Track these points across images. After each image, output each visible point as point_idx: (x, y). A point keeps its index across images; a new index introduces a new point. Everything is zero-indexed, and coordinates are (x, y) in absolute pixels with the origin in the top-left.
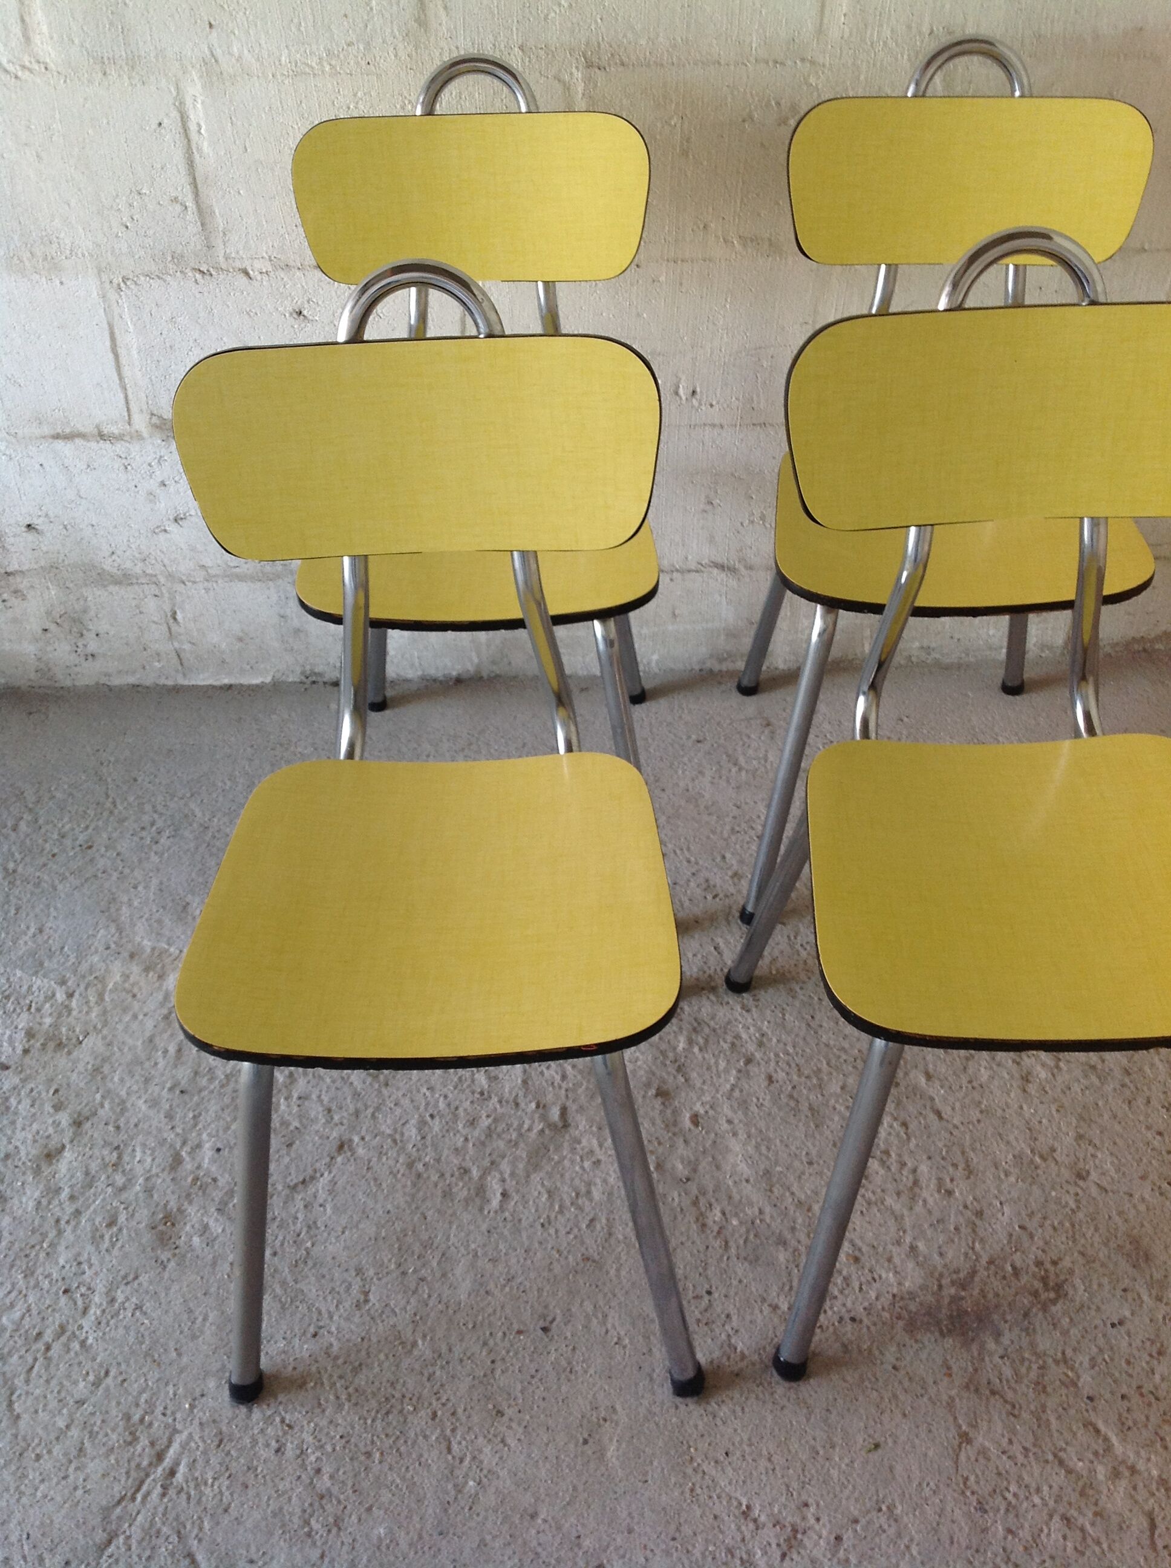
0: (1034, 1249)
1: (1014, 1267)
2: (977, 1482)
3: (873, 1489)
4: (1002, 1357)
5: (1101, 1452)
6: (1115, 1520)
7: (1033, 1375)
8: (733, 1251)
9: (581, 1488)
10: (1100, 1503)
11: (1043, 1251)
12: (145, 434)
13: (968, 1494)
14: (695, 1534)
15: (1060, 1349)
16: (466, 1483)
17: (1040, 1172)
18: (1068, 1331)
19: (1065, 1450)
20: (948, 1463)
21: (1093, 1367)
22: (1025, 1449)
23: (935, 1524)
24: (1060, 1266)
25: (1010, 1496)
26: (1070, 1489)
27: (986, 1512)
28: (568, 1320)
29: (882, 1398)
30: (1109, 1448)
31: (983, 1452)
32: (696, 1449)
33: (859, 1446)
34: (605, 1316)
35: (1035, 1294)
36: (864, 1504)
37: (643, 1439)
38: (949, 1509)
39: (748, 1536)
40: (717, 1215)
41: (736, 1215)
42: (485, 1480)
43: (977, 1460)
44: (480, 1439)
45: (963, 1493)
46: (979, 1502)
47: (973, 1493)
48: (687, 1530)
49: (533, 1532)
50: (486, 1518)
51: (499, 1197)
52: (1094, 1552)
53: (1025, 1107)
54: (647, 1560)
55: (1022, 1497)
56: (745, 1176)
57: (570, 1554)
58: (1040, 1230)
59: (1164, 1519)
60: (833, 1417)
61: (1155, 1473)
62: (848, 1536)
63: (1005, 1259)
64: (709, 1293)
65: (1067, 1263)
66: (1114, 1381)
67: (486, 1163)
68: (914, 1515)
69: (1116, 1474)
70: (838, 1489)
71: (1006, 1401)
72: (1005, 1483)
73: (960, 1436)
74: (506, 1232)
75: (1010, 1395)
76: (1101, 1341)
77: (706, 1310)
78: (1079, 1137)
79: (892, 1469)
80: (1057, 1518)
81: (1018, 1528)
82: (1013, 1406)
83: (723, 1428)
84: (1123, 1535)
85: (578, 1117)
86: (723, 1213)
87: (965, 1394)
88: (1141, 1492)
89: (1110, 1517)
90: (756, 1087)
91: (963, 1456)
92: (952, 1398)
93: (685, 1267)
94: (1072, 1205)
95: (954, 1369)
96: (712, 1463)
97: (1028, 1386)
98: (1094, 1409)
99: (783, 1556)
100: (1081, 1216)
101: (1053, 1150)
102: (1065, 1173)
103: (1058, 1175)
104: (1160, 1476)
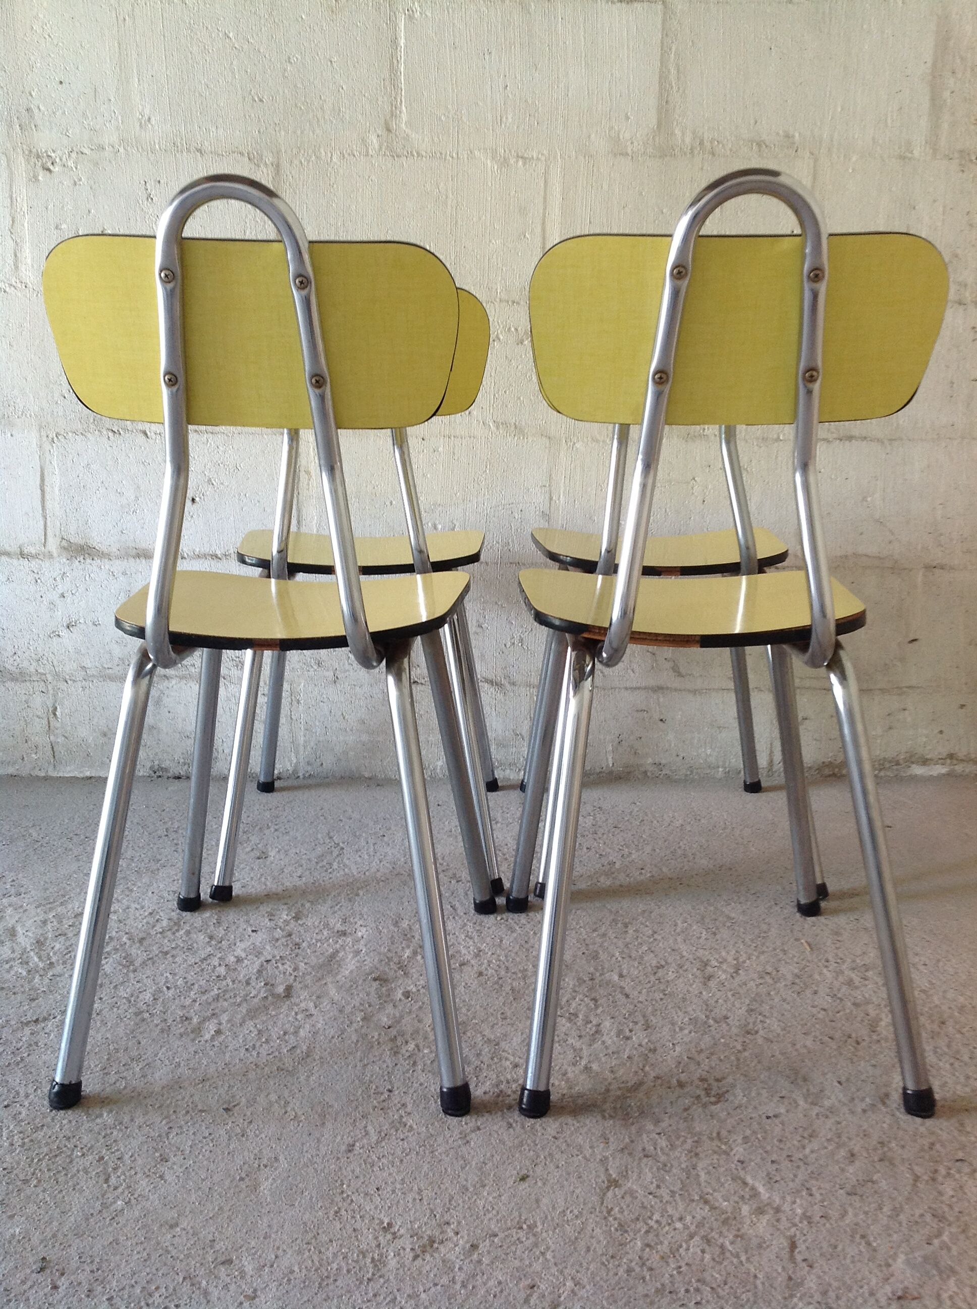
0: (700, 1071)
1: (680, 1082)
2: (621, 1211)
3: (516, 1214)
4: (658, 1134)
5: (748, 1197)
6: (755, 1242)
7: (687, 1146)
8: (420, 1067)
9: (226, 1208)
10: (743, 1231)
11: (708, 1072)
12: (56, 555)
14: (331, 1241)
15: (715, 1131)
18: (725, 1120)
19: (712, 1194)
20: (595, 1198)
21: (746, 1143)
22: (673, 1192)
23: (573, 1238)
24: (723, 1082)
25: (651, 1223)
26: (712, 1219)
27: (626, 1231)
28: (251, 1105)
29: (538, 1156)
30: (755, 1195)
31: (632, 1193)
32: (349, 1186)
33: (508, 1185)
34: (287, 1103)
35: (698, 1098)
36: (506, 1223)
37: (299, 1178)
38: (590, 1229)
39: (383, 1243)
40: (411, 1046)
41: (429, 1047)
42: (133, 1201)
43: (623, 1198)
44: (139, 1175)
45: (605, 1218)
46: (620, 1225)
47: (615, 1219)
48: (323, 1238)
49: (169, 1236)
50: (125, 1226)
51: (212, 1032)
52: (732, 1262)
54: (277, 1257)
55: (664, 1223)
58: (707, 1060)
59: (805, 1241)
60: (488, 1167)
61: (799, 1212)
62: (484, 1245)
63: (672, 1077)
64: (390, 1091)
65: (730, 1079)
66: (766, 1152)
67: (209, 1014)
69: (760, 1212)
70: (482, 1213)
71: (658, 1162)
72: (649, 1214)
73: (609, 1181)
74: (211, 1053)
75: (663, 1158)
76: (755, 1127)
77: (384, 1101)
78: (750, 1011)
79: (537, 1201)
80: (697, 1238)
81: (657, 1244)
82: (665, 1165)
83: (378, 1173)
84: (762, 1251)
85: (302, 992)
86: (417, 1046)
87: (619, 1155)
88: (784, 1224)
89: (750, 1239)
90: (467, 977)
91: (610, 1194)
92: (606, 1158)
93: (372, 1076)
94: (739, 1047)
95: (612, 1139)
96: (362, 1195)
97: (681, 1153)
98: (744, 1169)
99: (416, 1257)
100: (746, 1054)
101: (726, 1017)
102: (736, 1030)
103: (729, 1031)
104: (804, 1214)
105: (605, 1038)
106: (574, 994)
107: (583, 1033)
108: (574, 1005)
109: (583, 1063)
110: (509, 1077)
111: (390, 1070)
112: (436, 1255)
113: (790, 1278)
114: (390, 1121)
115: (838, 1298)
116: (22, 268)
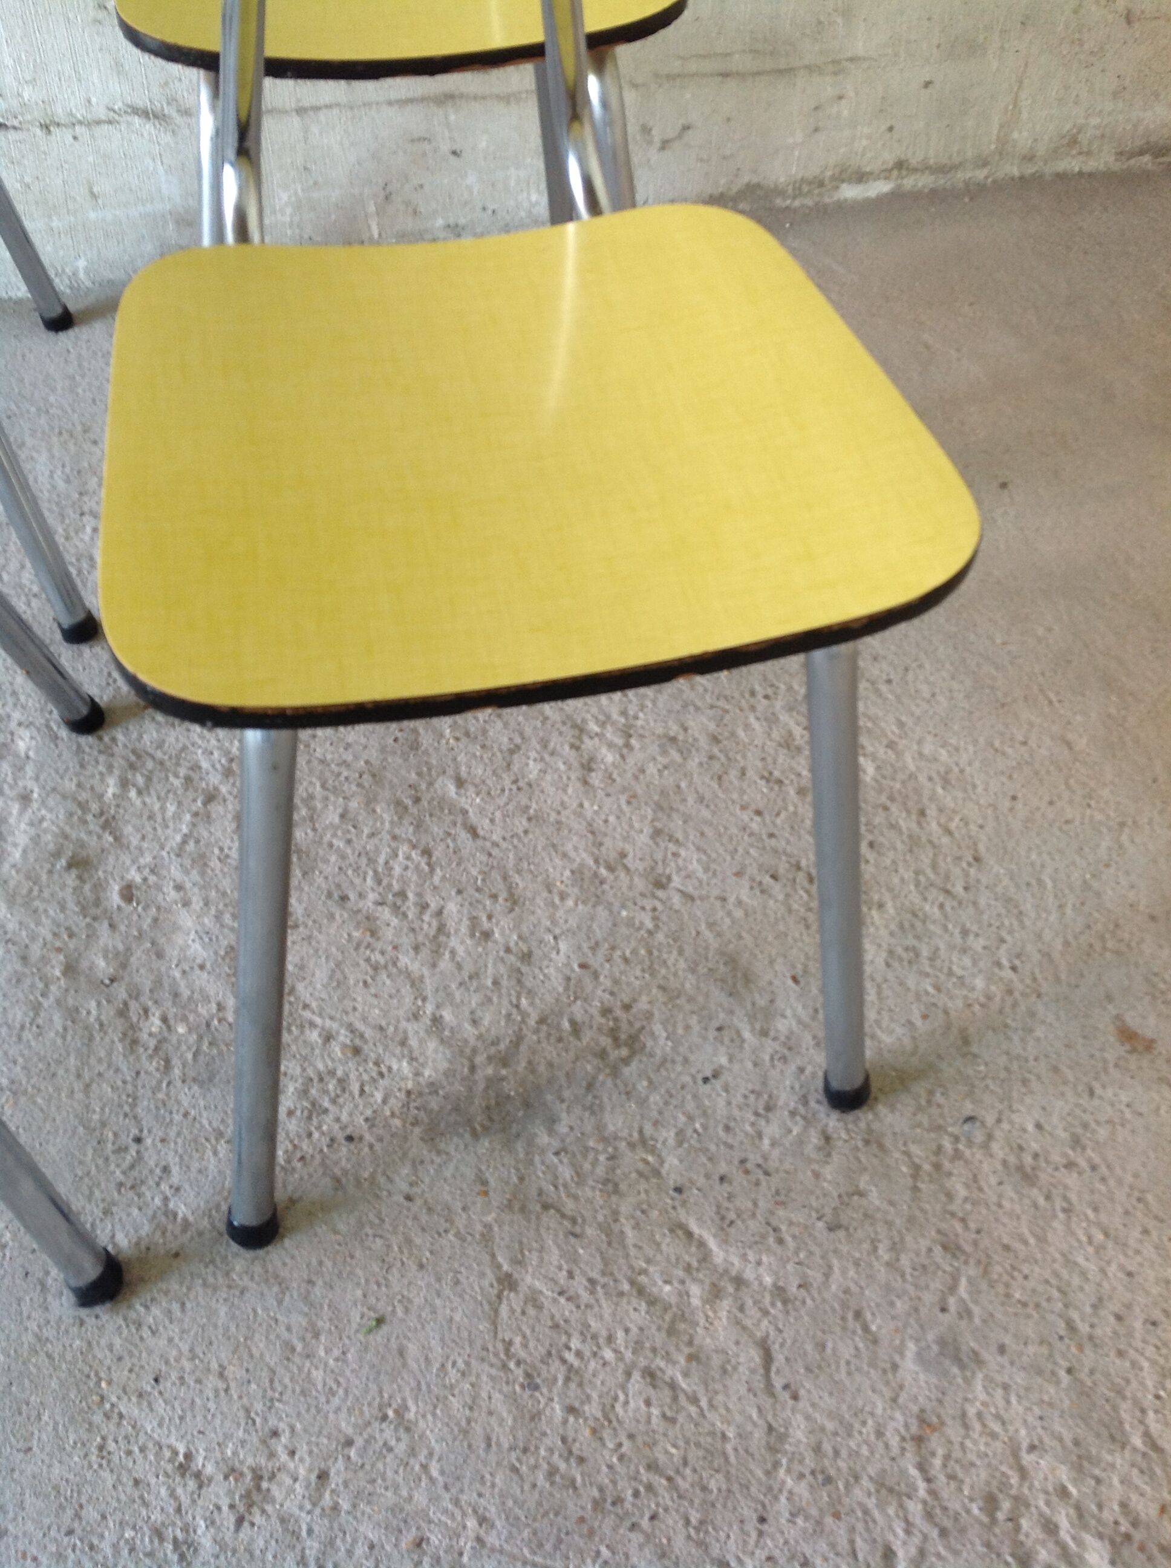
0: (599, 992)
1: (573, 1022)
2: (525, 1346)
3: (374, 1388)
4: (557, 1154)
5: (695, 1264)
6: (716, 1361)
7: (600, 1171)
8: (177, 1072)
10: (696, 1341)
11: (612, 993)
13: (512, 1365)
15: (636, 1125)
17: (606, 887)
18: (646, 1099)
19: (645, 1271)
20: (484, 1326)
21: (680, 1143)
22: (592, 1281)
23: (463, 1423)
24: (634, 1010)
25: (570, 1357)
26: (654, 1327)
27: (537, 1388)
29: (389, 1247)
30: (705, 1258)
31: (534, 1300)
33: (354, 1326)
35: (602, 1054)
36: (361, 1412)
38: (484, 1395)
40: (155, 1023)
41: (184, 1019)
43: (523, 1313)
45: (504, 1367)
46: (528, 1375)
47: (519, 1364)
53: (586, 804)
55: (587, 1353)
56: (199, 961)
58: (607, 966)
59: (782, 1345)
60: (318, 1291)
61: (768, 1280)
63: (560, 1014)
64: (138, 1140)
65: (643, 1004)
66: (710, 1159)
68: (434, 1415)
69: (715, 1293)
70: (323, 1399)
71: (563, 1216)
72: (564, 1338)
73: (500, 1281)
75: (569, 1206)
76: (690, 1106)
77: (133, 1166)
78: (657, 833)
79: (401, 1352)
80: (636, 1376)
81: (582, 1403)
82: (574, 1221)
84: (727, 1381)
86: (164, 1020)
87: (506, 1217)
88: (751, 1314)
89: (709, 1358)
91: (504, 1310)
92: (488, 1227)
94: (649, 924)
95: (492, 1182)
96: (133, 1399)
97: (593, 1188)
98: (683, 1204)
99: (240, 1521)
100: (660, 937)
101: (623, 855)
102: (640, 884)
103: (630, 888)
104: (775, 1285)
105: (453, 942)
109: (429, 1009)
110: (320, 1066)
111: (130, 1088)
112: (269, 1508)
113: (770, 1429)
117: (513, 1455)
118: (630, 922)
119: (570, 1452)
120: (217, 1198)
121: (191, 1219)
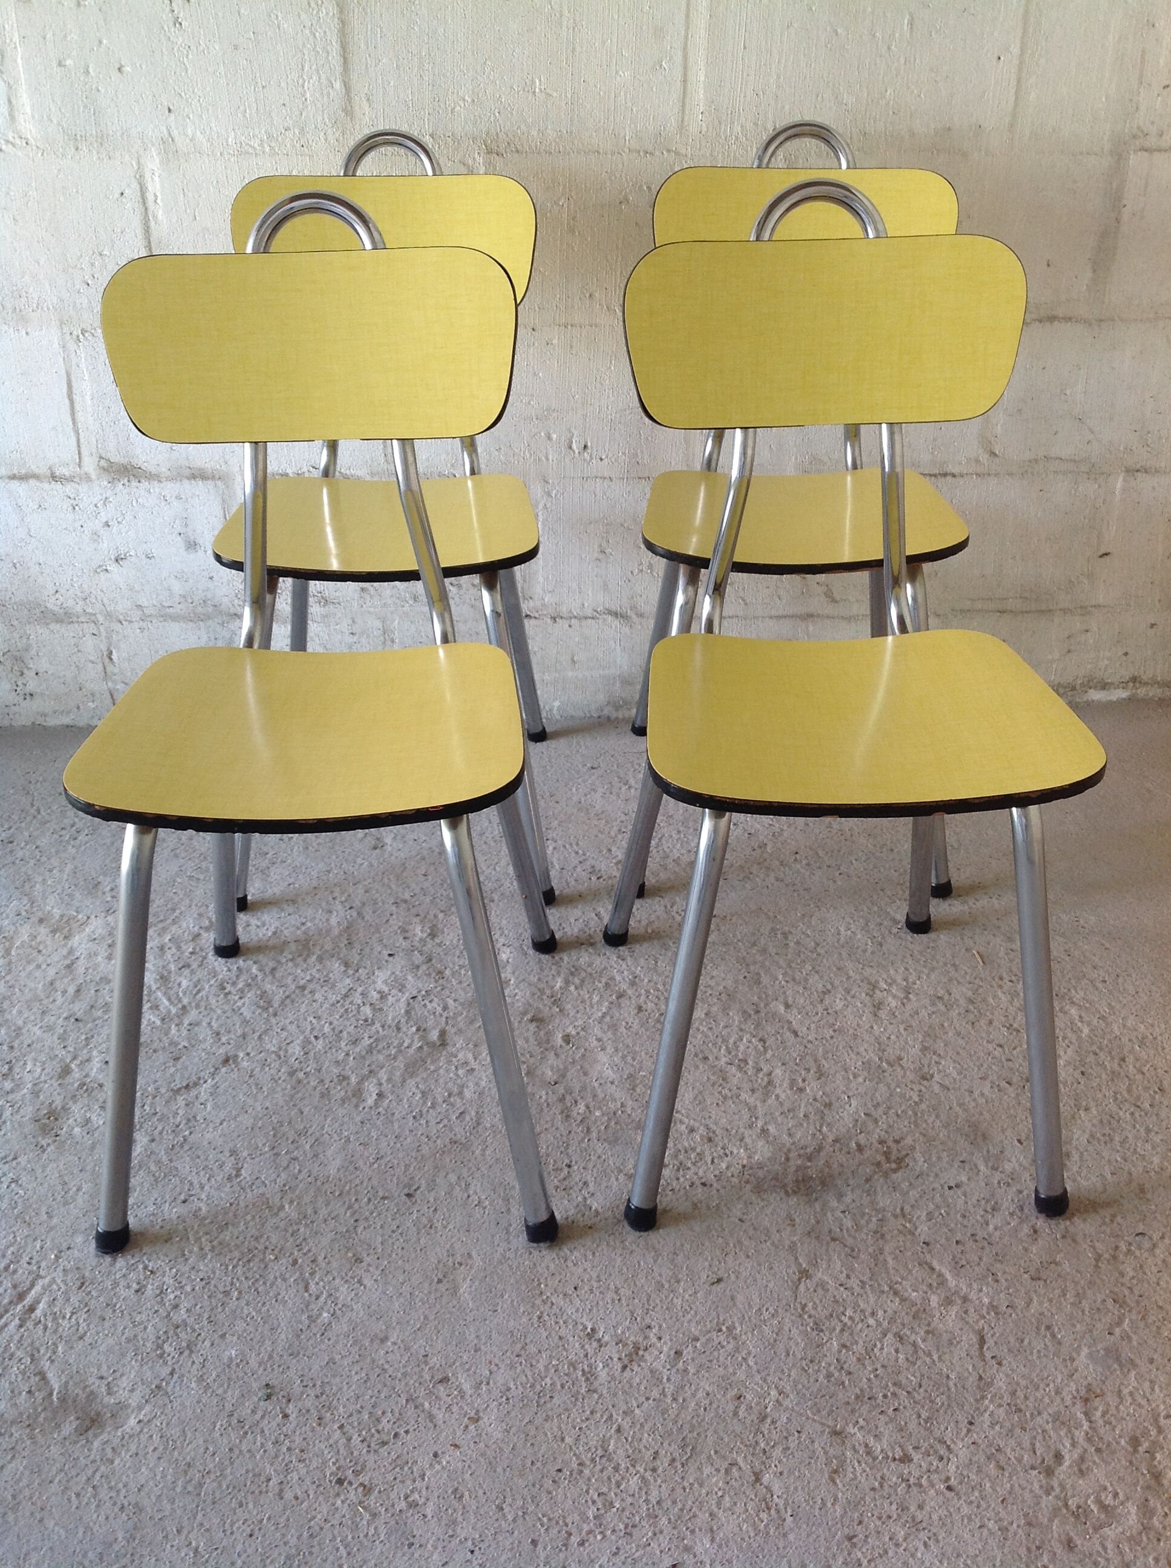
0: (878, 1130)
1: (859, 1145)
2: (815, 1308)
3: (714, 1314)
4: (843, 1212)
5: (935, 1285)
6: (945, 1337)
7: (873, 1226)
8: (594, 1135)
9: (432, 1317)
10: (933, 1325)
11: (886, 1132)
12: (94, 476)
13: (806, 1317)
14: (540, 1352)
15: (899, 1206)
16: (320, 1314)
17: (886, 1074)
18: (907, 1193)
19: (900, 1283)
20: (788, 1293)
21: (930, 1220)
22: (863, 1282)
23: (772, 1341)
24: (902, 1144)
25: (845, 1320)
26: (903, 1313)
27: (822, 1331)
28: (432, 1186)
29: (727, 1244)
30: (943, 1282)
31: (822, 1285)
32: (546, 1286)
33: (702, 1281)
34: (468, 1185)
35: (878, 1164)
36: (705, 1326)
37: (496, 1278)
38: (786, 1329)
39: (591, 1352)
40: (582, 1108)
41: (599, 1108)
42: (338, 1312)
43: (815, 1291)
44: (338, 1281)
45: (801, 1317)
46: (816, 1323)
47: (810, 1316)
48: (531, 1348)
49: (382, 1352)
50: (337, 1342)
51: (375, 1096)
52: (925, 1362)
54: (491, 1373)
55: (857, 1319)
56: (610, 1080)
57: (417, 1370)
58: (884, 1117)
59: (992, 1336)
60: (680, 1258)
61: (986, 1300)
62: (688, 1353)
63: (851, 1139)
64: (569, 1166)
65: (909, 1141)
66: (950, 1231)
67: (365, 1072)
68: (753, 1334)
69: (948, 1302)
70: (681, 1314)
71: (845, 1246)
72: (842, 1309)
73: (800, 1272)
74: (379, 1123)
75: (850, 1241)
76: (938, 1200)
77: (565, 1179)
79: (733, 1298)
80: (890, 1336)
81: (852, 1344)
82: (853, 1250)
83: (573, 1269)
84: (953, 1349)
85: (456, 1038)
86: (587, 1107)
87: (807, 1240)
88: (972, 1316)
89: (941, 1335)
90: (626, 1015)
91: (802, 1288)
92: (794, 1243)
93: (548, 1147)
94: (916, 1098)
95: (797, 1221)
96: (561, 1296)
97: (867, 1234)
98: (930, 1252)
99: (624, 1368)
100: (923, 1106)
101: (900, 1059)
102: (910, 1076)
103: (903, 1077)
104: (990, 1303)
105: (778, 1091)
106: (740, 1033)
107: (756, 1086)
108: (742, 1048)
109: (760, 1124)
110: (686, 1145)
111: (565, 1139)
112: (643, 1364)
114: (575, 1204)
115: (1026, 1398)
116: (21, 119)
117: (804, 1363)
118: (902, 1096)
119: (842, 1368)
120: (618, 1202)
121: (600, 1210)
